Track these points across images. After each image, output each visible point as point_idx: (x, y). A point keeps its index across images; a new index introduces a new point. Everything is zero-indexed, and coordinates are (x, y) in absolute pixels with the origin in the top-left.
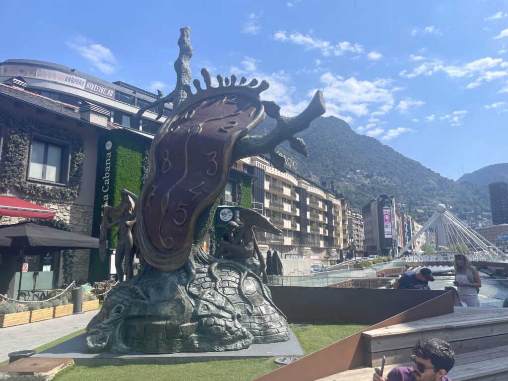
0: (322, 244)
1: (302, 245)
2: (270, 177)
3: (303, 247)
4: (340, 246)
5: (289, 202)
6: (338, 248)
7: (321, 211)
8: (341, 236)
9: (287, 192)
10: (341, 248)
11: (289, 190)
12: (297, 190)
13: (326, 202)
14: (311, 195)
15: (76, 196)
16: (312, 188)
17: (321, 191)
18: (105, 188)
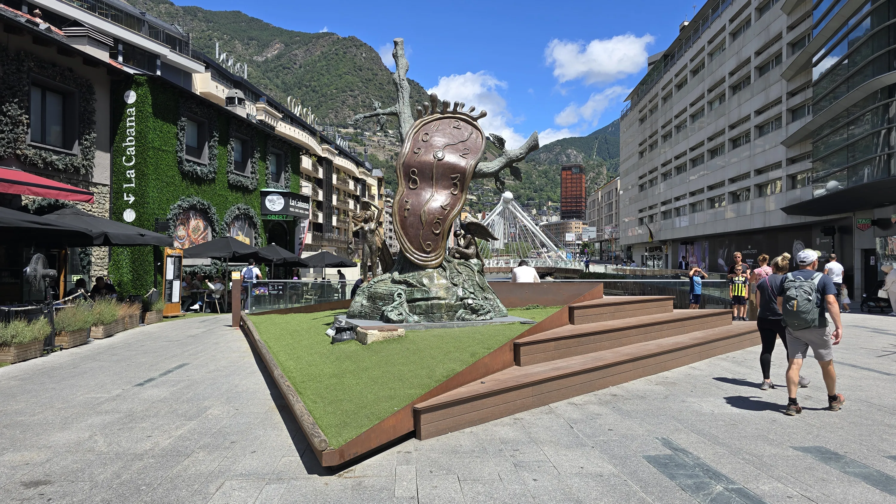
5: (309, 179)
7: (350, 194)
9: (307, 163)
11: (310, 162)
12: (320, 161)
13: (357, 180)
14: (339, 170)
15: (89, 169)
16: (341, 159)
17: (351, 164)
18: (129, 160)
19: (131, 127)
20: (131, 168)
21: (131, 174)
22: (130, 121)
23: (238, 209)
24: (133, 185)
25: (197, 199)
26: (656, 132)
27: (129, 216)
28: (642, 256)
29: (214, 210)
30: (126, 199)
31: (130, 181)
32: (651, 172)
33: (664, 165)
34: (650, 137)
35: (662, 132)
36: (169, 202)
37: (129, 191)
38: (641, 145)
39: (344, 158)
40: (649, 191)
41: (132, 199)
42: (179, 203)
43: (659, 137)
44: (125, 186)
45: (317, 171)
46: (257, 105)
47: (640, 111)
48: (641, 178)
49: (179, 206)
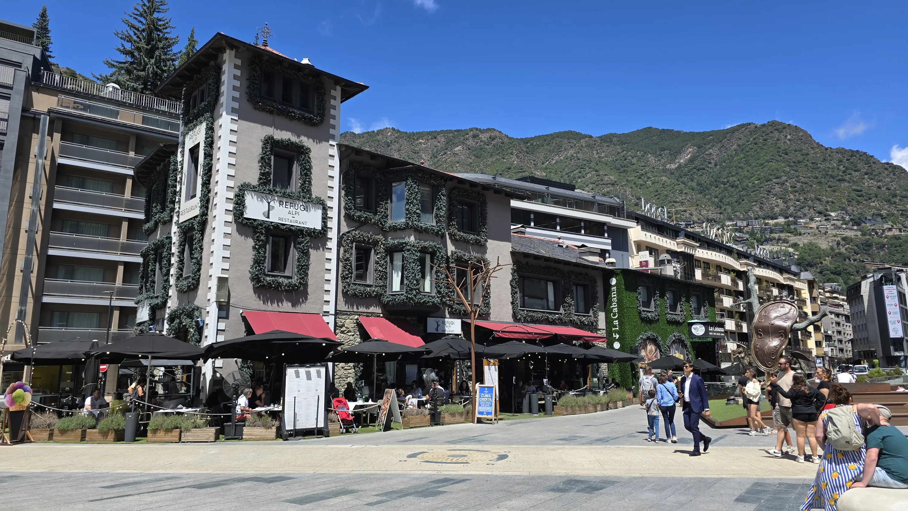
5: (729, 293)
9: (726, 280)
10: (813, 355)
12: (739, 274)
13: (782, 287)
15: (597, 322)
16: (761, 270)
17: (773, 272)
18: (614, 315)
19: (614, 297)
20: (616, 319)
21: (616, 322)
22: (614, 294)
23: (674, 336)
24: (618, 329)
25: (650, 333)
27: (617, 345)
29: (660, 339)
30: (614, 336)
31: (616, 326)
36: (636, 336)
37: (616, 332)
39: (764, 268)
41: (617, 336)
42: (641, 336)
44: (613, 329)
45: (737, 285)
46: (677, 241)
49: (641, 338)
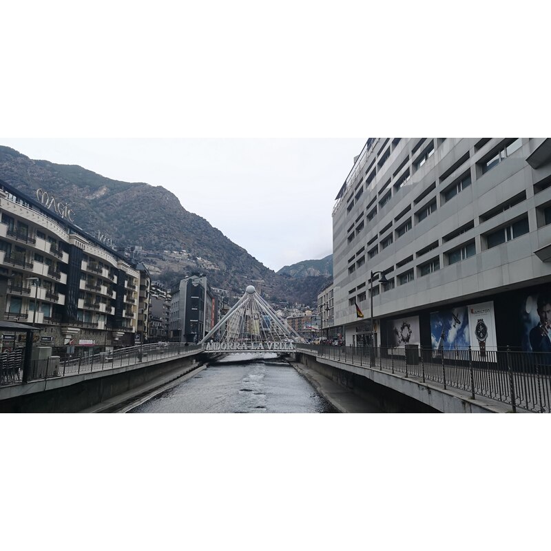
0: (101, 325)
1: (64, 325)
2: (13, 219)
3: (65, 327)
4: (132, 329)
6: (128, 331)
8: (135, 317)
9: (43, 245)
10: (134, 331)
11: (49, 245)
14: (91, 258)
26: (362, 214)
28: (354, 336)
32: (358, 253)
33: (369, 243)
34: (357, 221)
35: (367, 212)
38: (349, 231)
40: (357, 270)
43: (364, 218)
47: (348, 202)
48: (350, 261)
